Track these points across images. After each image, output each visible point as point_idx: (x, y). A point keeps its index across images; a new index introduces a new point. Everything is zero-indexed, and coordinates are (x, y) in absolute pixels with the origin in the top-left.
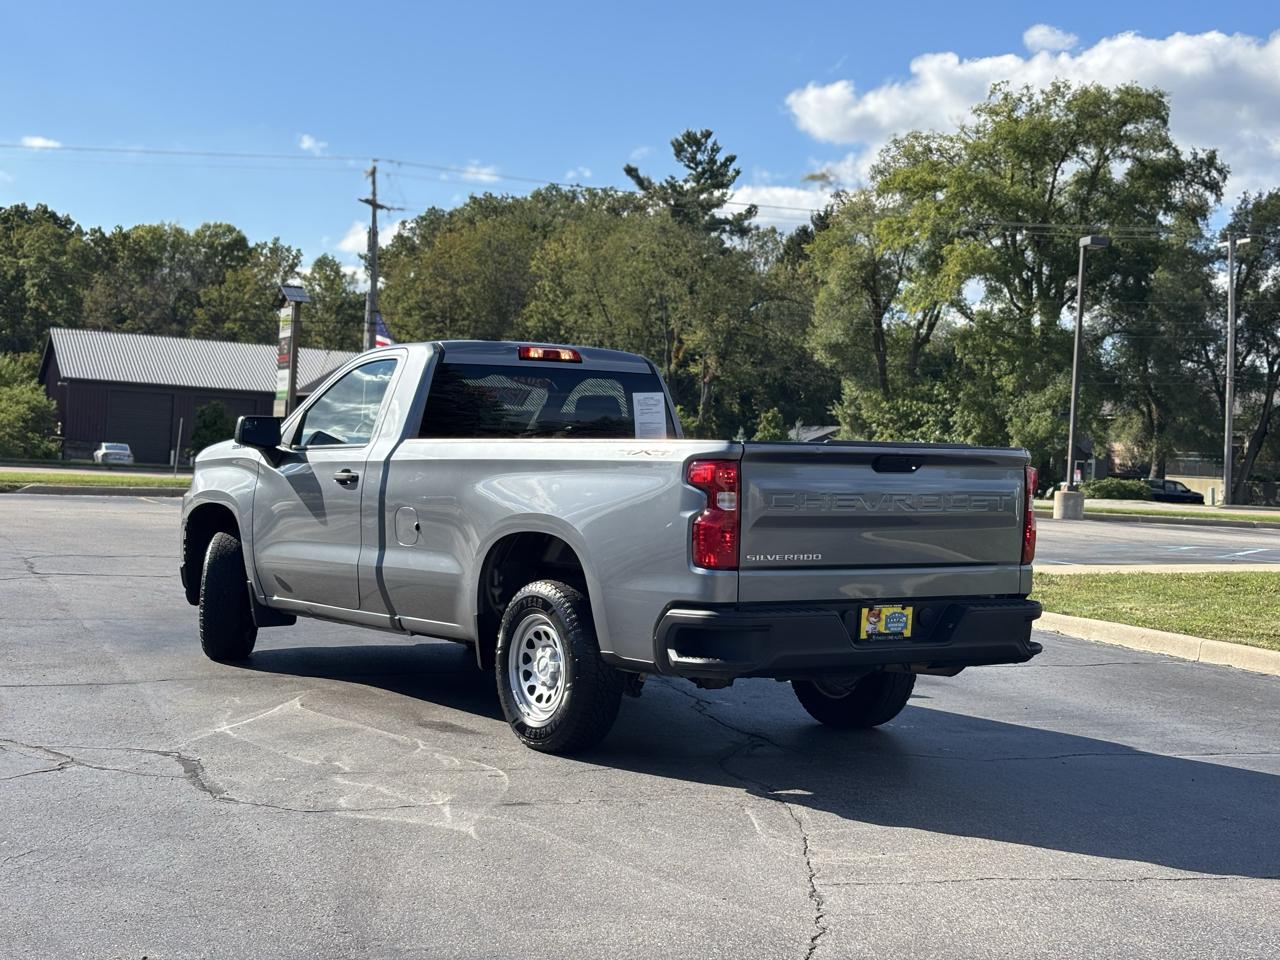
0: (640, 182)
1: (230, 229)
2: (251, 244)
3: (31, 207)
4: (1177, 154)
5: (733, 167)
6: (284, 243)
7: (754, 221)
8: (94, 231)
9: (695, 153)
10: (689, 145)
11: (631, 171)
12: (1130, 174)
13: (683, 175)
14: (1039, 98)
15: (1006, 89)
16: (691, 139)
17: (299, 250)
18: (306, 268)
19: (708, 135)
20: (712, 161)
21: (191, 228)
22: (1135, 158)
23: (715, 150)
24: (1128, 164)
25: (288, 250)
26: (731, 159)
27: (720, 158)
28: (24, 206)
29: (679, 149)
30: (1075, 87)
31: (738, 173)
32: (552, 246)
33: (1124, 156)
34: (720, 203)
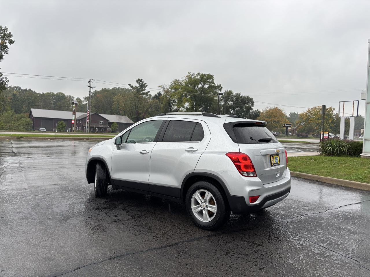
0: (132, 87)
1: (62, 93)
2: (66, 96)
3: (28, 89)
4: (215, 85)
5: (146, 85)
6: (71, 96)
7: (149, 94)
8: (39, 93)
9: (140, 82)
10: (139, 81)
11: (129, 85)
12: (208, 87)
13: (138, 85)
14: (195, 75)
15: (190, 73)
16: (139, 80)
17: (74, 97)
18: (75, 100)
19: (142, 79)
20: (143, 84)
21: (56, 93)
22: (209, 85)
23: (143, 82)
24: (208, 86)
25: (72, 97)
26: (146, 83)
27: (144, 83)
28: (26, 89)
29: (137, 82)
30: (201, 73)
31: (147, 86)
32: (116, 97)
33: (207, 84)
34: (144, 90)
